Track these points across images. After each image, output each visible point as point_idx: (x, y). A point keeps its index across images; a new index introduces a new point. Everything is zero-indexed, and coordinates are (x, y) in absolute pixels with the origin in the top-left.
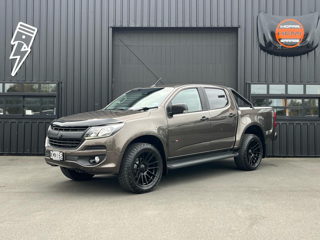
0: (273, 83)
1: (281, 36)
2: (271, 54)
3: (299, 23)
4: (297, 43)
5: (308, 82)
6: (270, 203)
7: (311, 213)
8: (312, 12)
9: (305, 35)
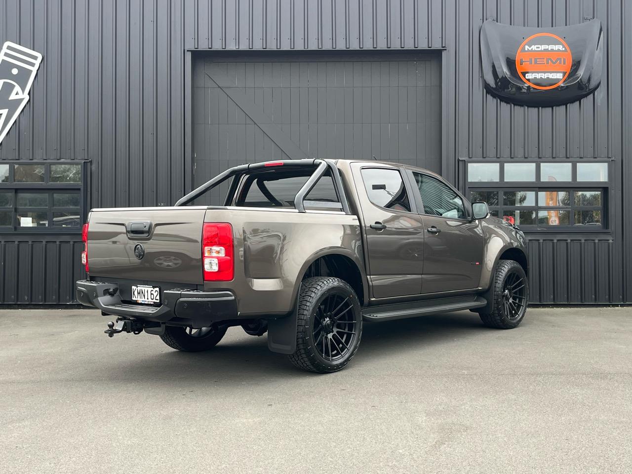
0: (512, 160)
1: (526, 66)
2: (507, 103)
3: (563, 41)
4: (558, 80)
5: (581, 158)
6: (485, 398)
7: (563, 418)
8: (587, 19)
9: (575, 65)
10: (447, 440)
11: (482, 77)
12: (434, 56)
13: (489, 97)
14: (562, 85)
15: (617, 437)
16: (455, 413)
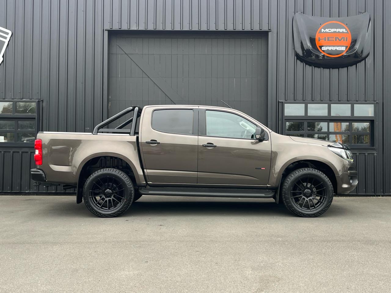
0: (313, 102)
1: (322, 42)
2: (310, 65)
3: (345, 26)
4: (342, 51)
5: (357, 101)
6: (292, 258)
7: (345, 273)
8: (361, 13)
9: (353, 42)
10: (265, 288)
11: (294, 49)
12: (263, 35)
13: (298, 61)
14: (345, 54)
15: (382, 287)
16: (272, 268)
